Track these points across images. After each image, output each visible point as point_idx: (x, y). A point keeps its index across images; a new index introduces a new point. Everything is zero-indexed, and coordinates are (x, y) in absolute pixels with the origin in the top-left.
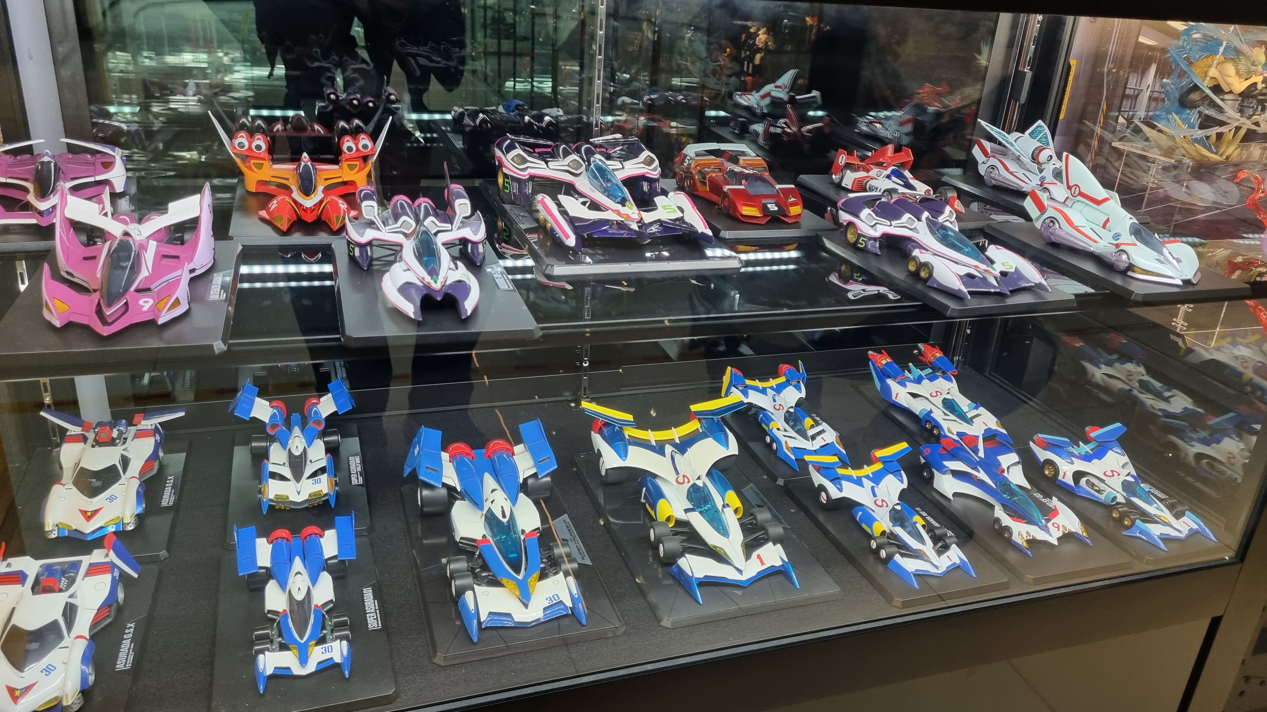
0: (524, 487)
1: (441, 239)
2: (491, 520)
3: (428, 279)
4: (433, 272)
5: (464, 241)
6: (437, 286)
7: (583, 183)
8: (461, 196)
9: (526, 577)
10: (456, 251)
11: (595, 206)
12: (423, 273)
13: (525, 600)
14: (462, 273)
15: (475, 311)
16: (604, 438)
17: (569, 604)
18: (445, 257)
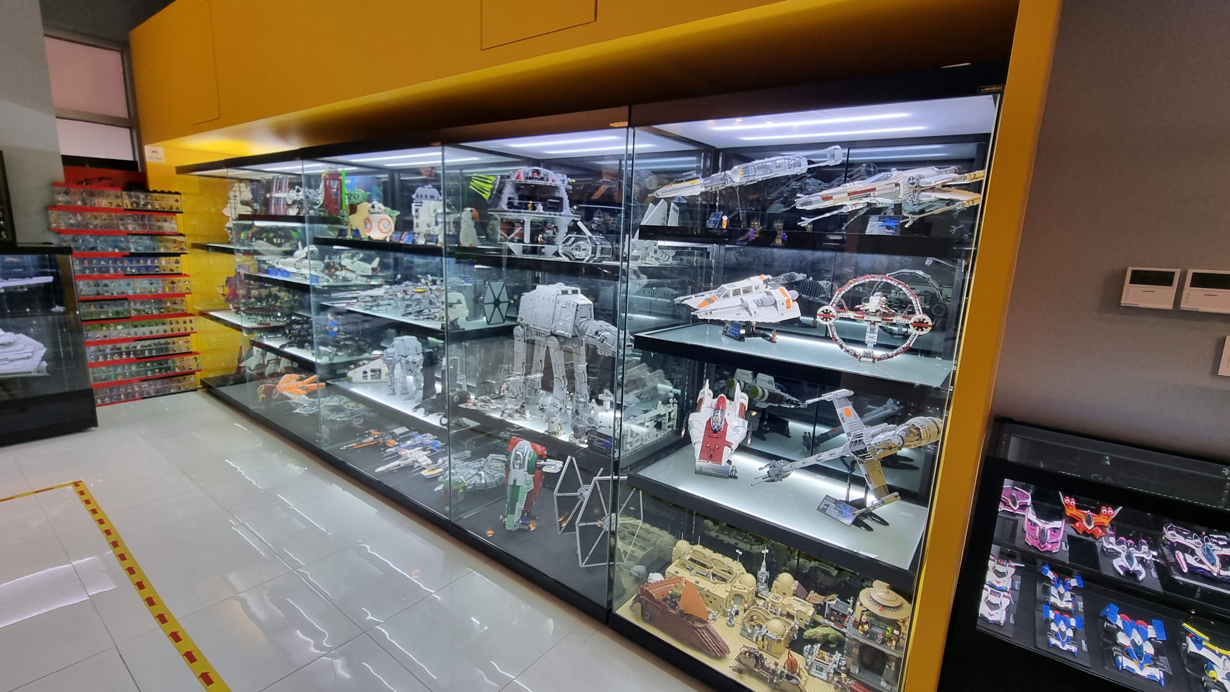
0: (1150, 640)
1: (1135, 555)
2: (1133, 642)
3: (1129, 566)
4: (1131, 566)
5: (1143, 558)
6: (1131, 569)
7: (1199, 552)
8: (1145, 545)
9: (1144, 663)
10: (1139, 559)
11: (1201, 562)
12: (1127, 564)
13: (1141, 668)
14: (1140, 568)
15: (1143, 580)
16: (1192, 640)
17: (1159, 678)
18: (1135, 561)
